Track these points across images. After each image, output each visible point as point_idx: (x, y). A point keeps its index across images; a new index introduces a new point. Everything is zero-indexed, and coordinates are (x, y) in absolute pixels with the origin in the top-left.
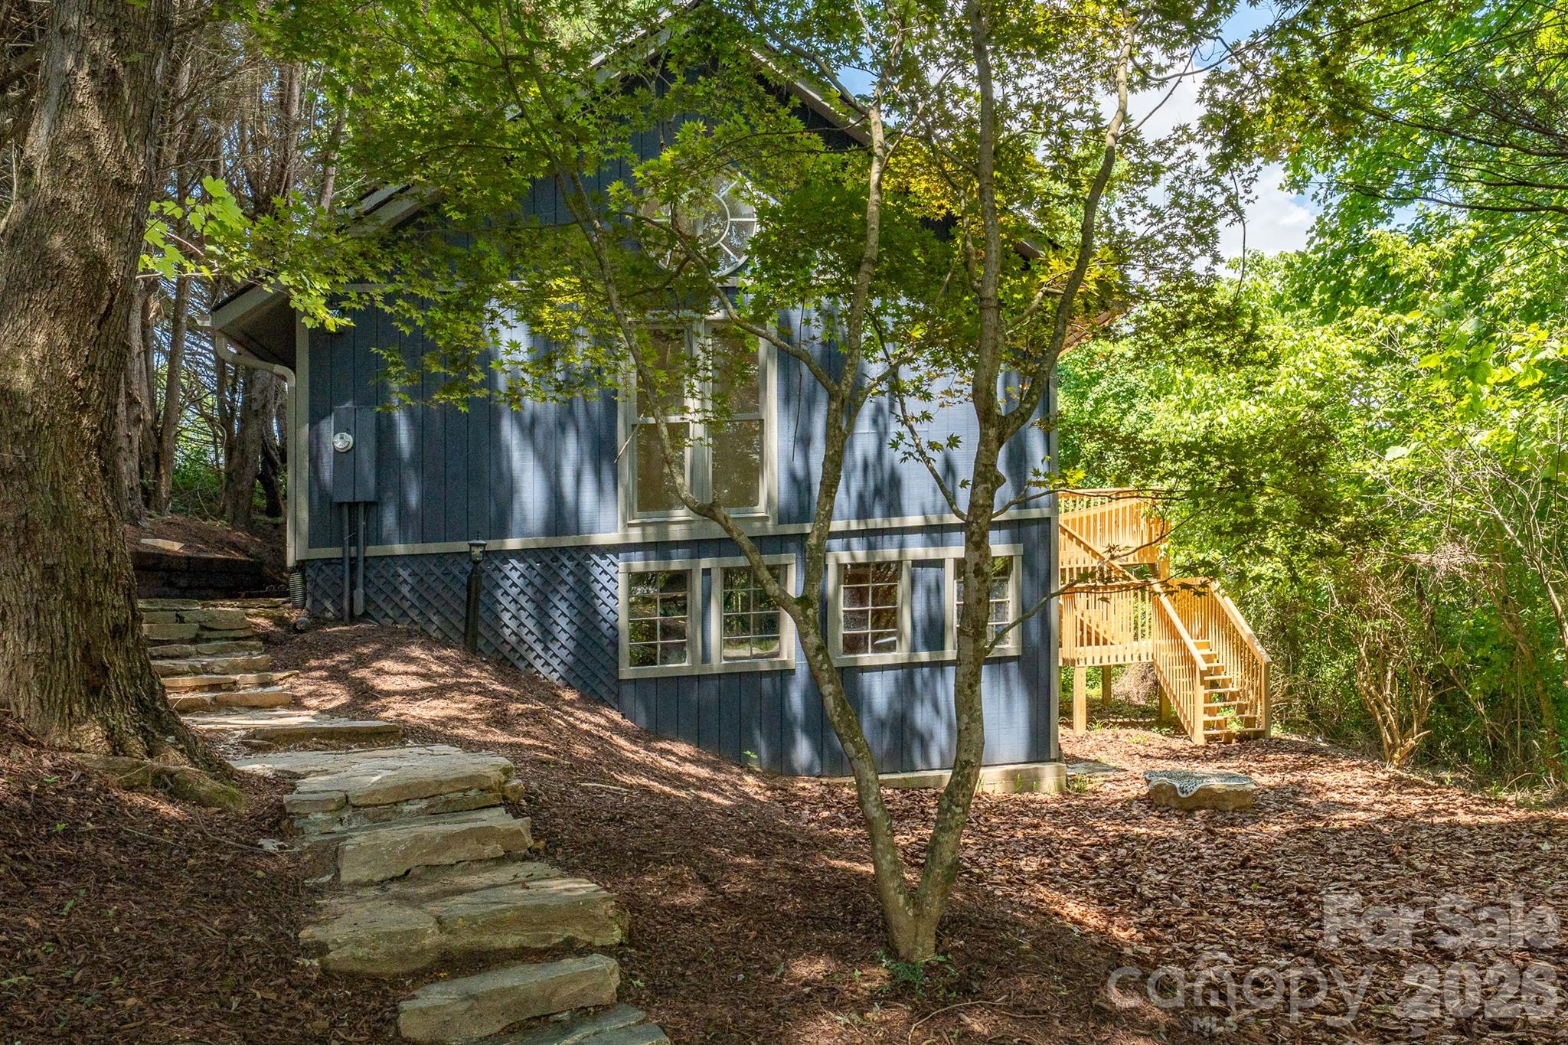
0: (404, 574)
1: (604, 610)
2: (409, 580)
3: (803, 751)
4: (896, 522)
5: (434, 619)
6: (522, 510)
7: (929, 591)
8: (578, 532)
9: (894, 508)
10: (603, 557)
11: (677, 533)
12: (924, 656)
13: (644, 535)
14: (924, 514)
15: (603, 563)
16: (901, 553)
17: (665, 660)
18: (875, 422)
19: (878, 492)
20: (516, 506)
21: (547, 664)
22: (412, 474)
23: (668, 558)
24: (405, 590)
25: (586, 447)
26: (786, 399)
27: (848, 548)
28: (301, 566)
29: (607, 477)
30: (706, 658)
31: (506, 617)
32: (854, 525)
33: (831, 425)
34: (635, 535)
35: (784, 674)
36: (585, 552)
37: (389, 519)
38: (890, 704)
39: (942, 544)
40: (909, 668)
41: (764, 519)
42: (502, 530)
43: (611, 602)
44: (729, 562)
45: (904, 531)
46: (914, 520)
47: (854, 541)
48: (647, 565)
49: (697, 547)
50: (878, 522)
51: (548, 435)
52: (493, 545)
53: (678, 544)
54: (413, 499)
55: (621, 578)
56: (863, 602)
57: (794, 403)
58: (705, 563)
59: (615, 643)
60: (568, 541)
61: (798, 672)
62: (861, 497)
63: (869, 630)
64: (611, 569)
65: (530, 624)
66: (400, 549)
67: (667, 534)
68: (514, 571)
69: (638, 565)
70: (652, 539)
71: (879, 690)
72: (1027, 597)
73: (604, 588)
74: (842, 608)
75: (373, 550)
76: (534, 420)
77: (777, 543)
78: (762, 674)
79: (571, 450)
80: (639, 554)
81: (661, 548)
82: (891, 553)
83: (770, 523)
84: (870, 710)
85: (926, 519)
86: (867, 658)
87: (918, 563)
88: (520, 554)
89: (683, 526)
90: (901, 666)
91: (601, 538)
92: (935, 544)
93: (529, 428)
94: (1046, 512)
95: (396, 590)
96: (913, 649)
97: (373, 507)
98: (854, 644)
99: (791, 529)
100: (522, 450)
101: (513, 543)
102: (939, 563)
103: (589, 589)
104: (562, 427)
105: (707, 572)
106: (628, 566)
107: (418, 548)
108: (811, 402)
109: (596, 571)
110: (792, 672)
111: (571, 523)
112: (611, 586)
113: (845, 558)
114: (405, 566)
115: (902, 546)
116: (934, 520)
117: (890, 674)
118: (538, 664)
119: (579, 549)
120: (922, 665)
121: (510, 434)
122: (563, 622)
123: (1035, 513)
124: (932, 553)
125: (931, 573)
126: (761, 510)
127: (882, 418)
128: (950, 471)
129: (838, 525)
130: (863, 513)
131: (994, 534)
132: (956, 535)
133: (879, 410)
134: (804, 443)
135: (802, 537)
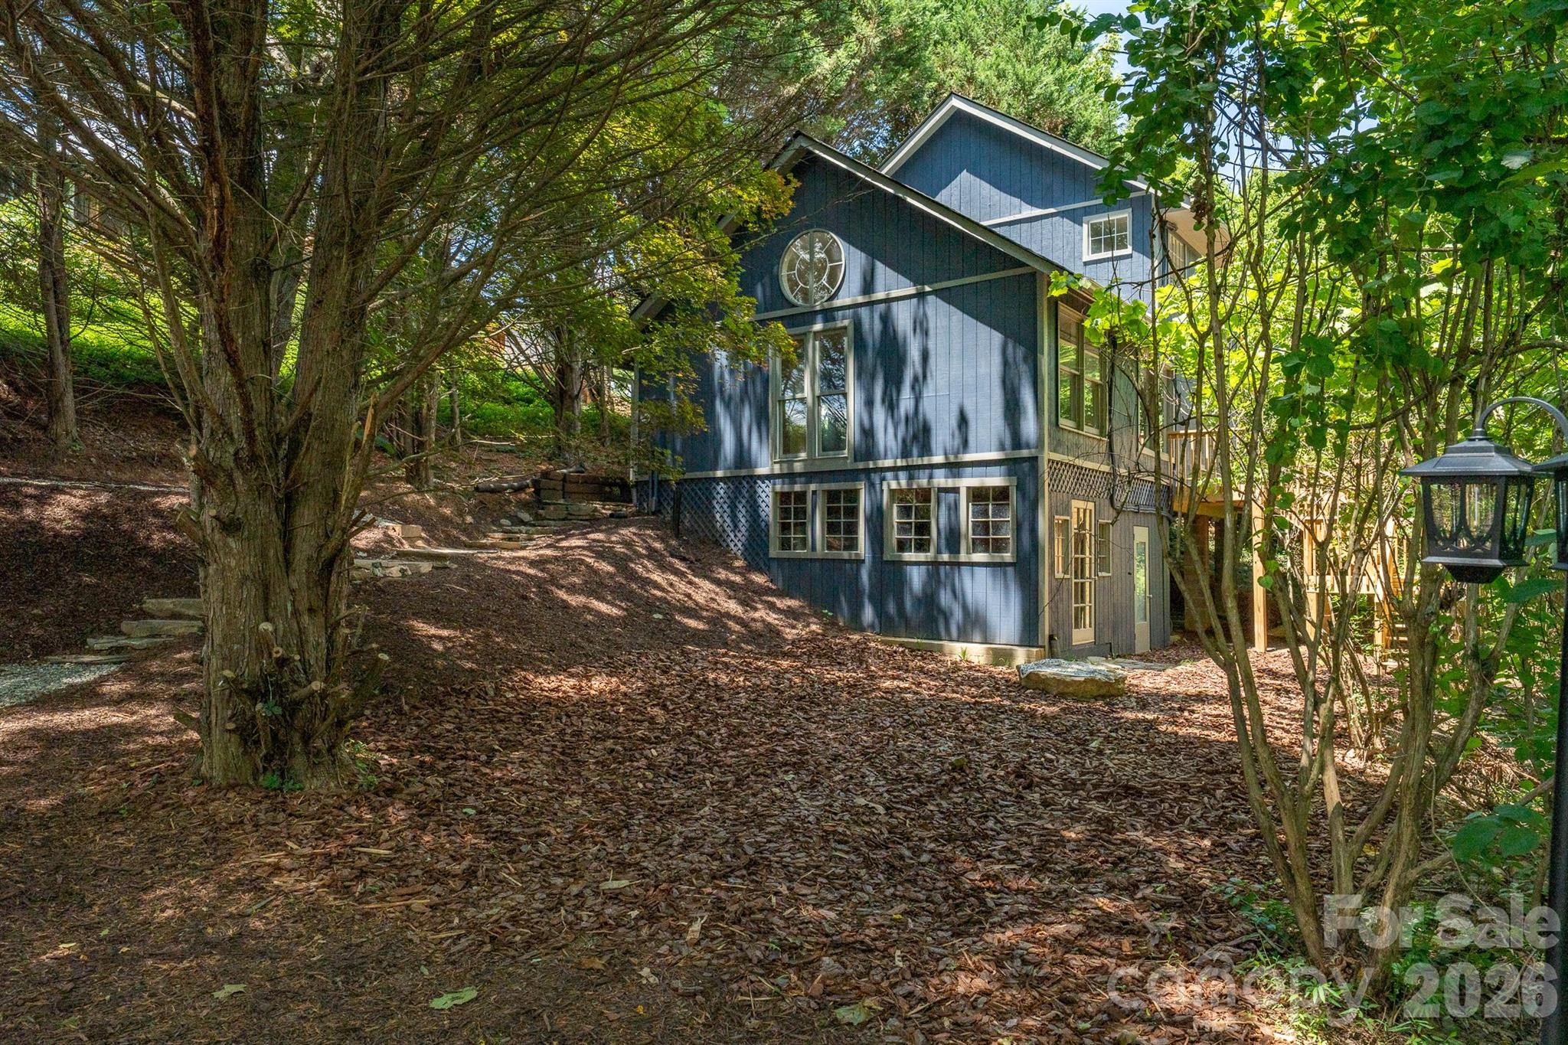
1: (763, 514)
3: (868, 614)
4: (926, 461)
6: (724, 452)
7: (949, 509)
8: (751, 466)
9: (926, 450)
10: (762, 482)
11: (798, 467)
12: (945, 557)
13: (781, 469)
14: (945, 454)
15: (763, 486)
16: (930, 483)
17: (795, 547)
18: (913, 388)
19: (915, 437)
20: (722, 450)
23: (794, 483)
25: (754, 412)
26: (859, 375)
27: (897, 478)
28: (637, 484)
29: (764, 429)
30: (814, 548)
31: (718, 516)
32: (899, 463)
33: (886, 392)
34: (777, 469)
35: (860, 562)
36: (754, 479)
38: (924, 590)
39: (959, 476)
40: (935, 564)
41: (848, 458)
42: (715, 465)
44: (826, 486)
45: (932, 466)
46: (938, 459)
47: (900, 474)
48: (783, 488)
49: (809, 476)
50: (915, 460)
51: (736, 408)
53: (800, 475)
55: (771, 496)
58: (813, 487)
59: (768, 535)
60: (743, 472)
61: (866, 561)
62: (904, 441)
63: (913, 536)
64: (766, 490)
65: (728, 520)
67: (793, 468)
68: (721, 489)
69: (779, 488)
70: (785, 471)
71: (916, 577)
72: (1020, 515)
73: (762, 501)
74: (896, 519)
76: (730, 398)
77: (853, 475)
78: (846, 561)
79: (747, 414)
80: (779, 481)
81: (790, 477)
82: (924, 482)
83: (851, 461)
84: (911, 589)
85: (947, 458)
86: (910, 556)
87: (941, 490)
88: (724, 479)
89: (801, 464)
90: (930, 564)
91: (762, 470)
92: (954, 476)
93: (728, 405)
94: (1033, 452)
96: (939, 552)
98: (902, 546)
99: (861, 465)
100: (725, 417)
101: (719, 474)
102: (956, 490)
103: (755, 501)
104: (742, 401)
105: (814, 492)
106: (774, 488)
108: (873, 378)
109: (759, 490)
110: (863, 561)
111: (747, 461)
112: (766, 500)
113: (894, 485)
115: (931, 477)
116: (952, 459)
117: (923, 568)
118: (732, 545)
119: (750, 476)
120: (945, 563)
121: (720, 408)
122: (743, 520)
123: (1025, 453)
124: (950, 483)
125: (951, 496)
126: (846, 452)
127: (918, 383)
128: (963, 421)
129: (888, 463)
130: (905, 453)
131: (996, 469)
132: (969, 470)
133: (916, 379)
134: (869, 403)
135: (868, 471)
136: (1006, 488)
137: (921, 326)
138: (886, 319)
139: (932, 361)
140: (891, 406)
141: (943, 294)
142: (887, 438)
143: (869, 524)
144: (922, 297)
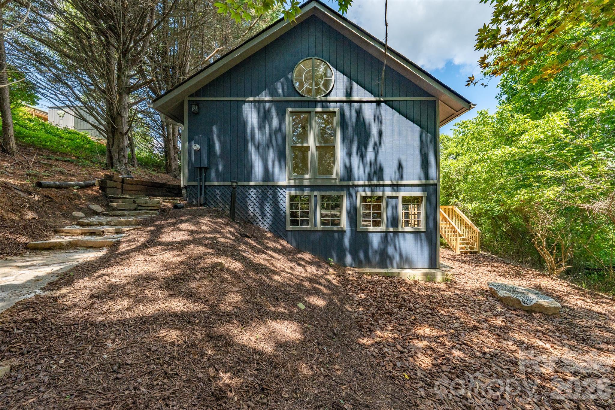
0: (218, 192)
1: (281, 207)
2: (219, 193)
3: (349, 259)
4: (381, 183)
5: (227, 206)
6: (255, 172)
7: (393, 208)
8: (273, 180)
9: (381, 178)
10: (281, 189)
11: (306, 182)
12: (391, 229)
13: (295, 183)
14: (391, 180)
15: (281, 191)
16: (383, 193)
17: (302, 225)
18: (374, 148)
19: (375, 173)
20: (253, 171)
21: (263, 223)
22: (220, 159)
23: (303, 191)
24: (218, 197)
25: (276, 153)
26: (343, 140)
27: (364, 191)
28: (185, 187)
29: (283, 162)
30: (315, 225)
31: (250, 207)
32: (367, 183)
33: (359, 148)
34: (292, 183)
35: (342, 232)
36: (276, 188)
37: (213, 174)
38: (379, 245)
39: (398, 191)
40: (387, 232)
41: (336, 179)
42: (249, 179)
43: (284, 204)
44: (323, 193)
45: (384, 186)
46: (388, 182)
47: (367, 188)
48: (296, 193)
49: (313, 187)
50: (375, 182)
51: (264, 149)
52: (245, 183)
53: (306, 186)
54: (220, 168)
55: (287, 197)
56: (370, 209)
57: (346, 141)
58: (315, 193)
59: (285, 218)
60: (270, 183)
61: (347, 231)
62: (369, 174)
63: (371, 219)
64: (284, 194)
65: (258, 210)
66: (216, 183)
67: (303, 183)
68: (253, 193)
69: (293, 193)
70: (297, 184)
71: (375, 240)
72: (429, 212)
73: (281, 199)
74: (362, 211)
75: (207, 183)
76: (259, 144)
77: (340, 188)
78: (334, 231)
79: (271, 155)
80: (293, 189)
81: (301, 187)
82: (380, 193)
83: (337, 181)
84: (372, 246)
85: (392, 182)
86: (370, 229)
87: (389, 197)
88: (254, 187)
89: (308, 181)
90: (383, 232)
91: (281, 183)
92: (395, 191)
93: (257, 147)
94: (436, 182)
95: (215, 197)
96: (387, 226)
97: (207, 169)
98: (366, 224)
99: (345, 183)
100: (255, 153)
101: (252, 183)
102: (397, 198)
103: (276, 200)
104: (268, 147)
105: (316, 196)
106: (290, 193)
107: (222, 183)
108: (351, 142)
109: (279, 194)
110: (345, 231)
111: (271, 178)
112: (284, 199)
113: (363, 194)
114: (218, 189)
115: (383, 191)
116: (395, 183)
117: (379, 235)
118: (260, 223)
119: (273, 186)
120: (390, 232)
121: (251, 148)
122: (268, 210)
123: (432, 182)
124: (394, 194)
125: (394, 200)
126: (334, 176)
127: (377, 147)
128: (400, 166)
129: (361, 183)
130: (370, 179)
131: (416, 188)
132: (403, 188)
133: (375, 144)
134: (349, 154)
135: (348, 186)
136: (422, 197)
137: (378, 119)
138: (359, 112)
139: (384, 137)
140: (362, 157)
141: (389, 104)
142: (360, 172)
143: (349, 213)
144: (378, 103)
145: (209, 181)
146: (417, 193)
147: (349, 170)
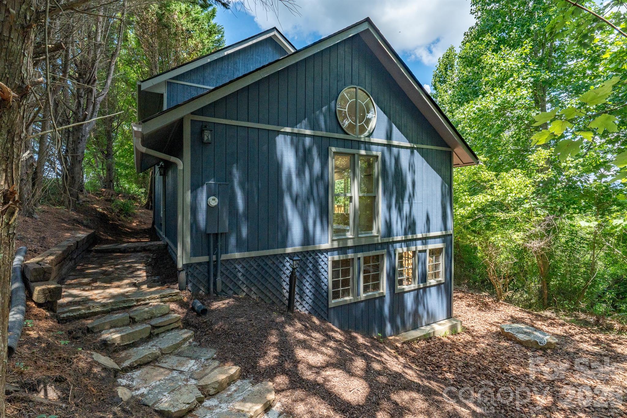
0: (239, 267)
1: (322, 277)
2: (241, 270)
3: (388, 328)
4: (414, 236)
5: (253, 288)
6: (292, 235)
8: (314, 244)
9: (414, 232)
10: (322, 254)
11: (350, 243)
12: (422, 286)
13: (339, 244)
14: (421, 233)
15: (322, 257)
16: (416, 248)
17: (343, 296)
18: (409, 200)
19: (410, 227)
20: (289, 234)
21: (301, 304)
22: (243, 219)
23: (345, 253)
24: (239, 275)
25: (318, 210)
26: (384, 190)
27: (401, 247)
28: (185, 267)
29: (325, 219)
30: (358, 295)
32: (403, 238)
33: (397, 201)
34: (336, 245)
35: (382, 298)
36: (316, 253)
37: (233, 241)
38: (412, 305)
39: (426, 244)
40: (418, 290)
41: (377, 236)
42: (284, 245)
43: (325, 274)
44: (366, 254)
45: (416, 239)
46: (419, 236)
47: (403, 243)
48: (339, 257)
49: (357, 248)
50: (410, 237)
52: (279, 251)
53: (349, 248)
54: (244, 232)
55: (330, 264)
57: (386, 191)
58: (359, 255)
59: (327, 293)
60: (310, 248)
61: (386, 296)
62: (405, 229)
63: (405, 277)
64: (325, 259)
66: (237, 255)
67: (347, 243)
68: (288, 263)
69: (336, 258)
70: (341, 246)
71: (409, 300)
72: (446, 263)
73: (323, 268)
74: (398, 269)
75: (224, 257)
76: (297, 196)
77: (381, 246)
78: (375, 298)
79: (312, 210)
80: (336, 252)
81: (344, 249)
82: (413, 249)
83: (379, 238)
85: (422, 235)
86: (406, 288)
87: (420, 251)
88: (291, 256)
89: (351, 240)
90: (415, 290)
91: (322, 246)
92: (424, 244)
93: (295, 201)
94: (451, 232)
95: (235, 276)
96: (418, 283)
97: (226, 236)
98: (401, 283)
99: (386, 240)
101: (289, 250)
102: (425, 251)
103: (317, 268)
104: (309, 200)
105: (359, 259)
106: (333, 258)
107: (246, 254)
108: (391, 193)
109: (320, 261)
111: (311, 242)
112: (325, 267)
113: (401, 251)
114: (239, 263)
115: (416, 245)
116: (424, 236)
117: (412, 293)
119: (313, 251)
120: (421, 289)
121: (288, 202)
122: (307, 284)
123: (448, 232)
124: (424, 247)
125: (424, 254)
126: (375, 232)
128: (428, 219)
129: (399, 238)
130: (406, 234)
131: (438, 240)
132: (429, 241)
133: (410, 196)
134: (389, 208)
135: (388, 243)
136: (442, 248)
137: (412, 166)
138: (397, 160)
139: (416, 188)
140: (400, 210)
141: (420, 150)
142: (398, 227)
143: (388, 276)
144: (412, 149)
145: (226, 252)
146: (439, 245)
147: (389, 225)
